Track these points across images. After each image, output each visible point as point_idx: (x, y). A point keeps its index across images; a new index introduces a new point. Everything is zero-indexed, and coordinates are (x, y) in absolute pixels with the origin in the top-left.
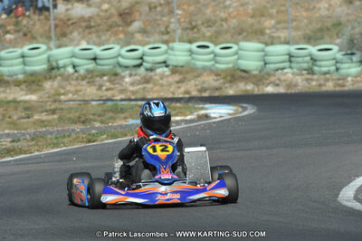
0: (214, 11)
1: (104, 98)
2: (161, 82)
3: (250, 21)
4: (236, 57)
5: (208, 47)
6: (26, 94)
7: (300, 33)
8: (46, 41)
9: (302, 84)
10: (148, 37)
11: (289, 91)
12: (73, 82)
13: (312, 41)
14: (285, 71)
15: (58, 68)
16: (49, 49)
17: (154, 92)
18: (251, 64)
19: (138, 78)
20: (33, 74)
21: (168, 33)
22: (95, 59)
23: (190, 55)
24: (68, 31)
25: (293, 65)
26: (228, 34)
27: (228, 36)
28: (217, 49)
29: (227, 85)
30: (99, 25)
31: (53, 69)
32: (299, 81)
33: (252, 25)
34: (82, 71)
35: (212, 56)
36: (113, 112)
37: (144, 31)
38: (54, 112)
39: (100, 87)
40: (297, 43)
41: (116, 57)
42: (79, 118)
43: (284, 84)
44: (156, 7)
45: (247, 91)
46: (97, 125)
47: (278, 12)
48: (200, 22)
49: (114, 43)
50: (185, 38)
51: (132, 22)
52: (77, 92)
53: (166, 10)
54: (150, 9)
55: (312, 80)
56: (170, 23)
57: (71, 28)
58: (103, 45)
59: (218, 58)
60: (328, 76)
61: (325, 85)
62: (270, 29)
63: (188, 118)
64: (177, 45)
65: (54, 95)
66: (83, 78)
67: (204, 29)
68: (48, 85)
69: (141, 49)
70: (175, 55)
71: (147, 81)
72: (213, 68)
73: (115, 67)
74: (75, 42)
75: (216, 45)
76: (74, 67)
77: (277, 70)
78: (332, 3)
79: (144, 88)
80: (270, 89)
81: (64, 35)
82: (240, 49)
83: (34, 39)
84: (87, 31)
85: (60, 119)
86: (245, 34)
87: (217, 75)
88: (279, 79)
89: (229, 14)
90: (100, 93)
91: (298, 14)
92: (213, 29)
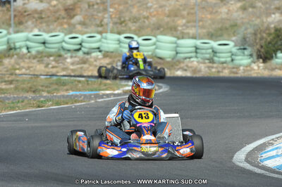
0: (138, 11)
1: (50, 74)
2: (95, 63)
3: (166, 19)
4: (154, 47)
7: (205, 31)
8: (7, 27)
9: (204, 70)
10: (86, 28)
11: (195, 76)
12: (27, 60)
13: (214, 37)
14: (192, 59)
15: (15, 49)
16: (9, 33)
17: (89, 71)
18: (166, 53)
19: (77, 59)
21: (102, 26)
22: (44, 43)
23: (119, 44)
24: (24, 21)
25: (198, 55)
26: (149, 29)
28: (140, 40)
30: (48, 17)
31: (11, 49)
32: (203, 68)
33: (168, 23)
34: (33, 52)
36: (57, 84)
37: (83, 24)
38: (11, 82)
39: (47, 66)
40: (202, 39)
41: (61, 42)
42: (31, 88)
43: (190, 69)
44: (93, 5)
46: (45, 94)
47: (188, 14)
48: (127, 18)
49: (59, 31)
50: (116, 31)
51: (74, 16)
52: (29, 68)
53: (101, 8)
54: (89, 6)
55: (213, 67)
56: (104, 18)
57: (26, 18)
58: (51, 32)
60: (225, 65)
61: (222, 72)
62: (182, 26)
63: (116, 92)
64: (110, 36)
65: (11, 69)
66: (35, 57)
67: (130, 24)
68: (6, 61)
69: (81, 37)
70: (107, 43)
71: (84, 62)
73: (59, 50)
74: (29, 29)
75: (139, 37)
76: (28, 48)
77: (186, 58)
78: (231, 8)
79: (81, 68)
80: (179, 73)
81: (20, 23)
82: (158, 41)
84: (39, 21)
85: (16, 88)
86: (162, 29)
88: (187, 66)
89: (150, 13)
90: (47, 70)
91: (203, 16)
92: (138, 24)
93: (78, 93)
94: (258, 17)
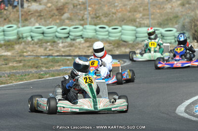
0: (109, 9)
1: (48, 55)
2: (79, 46)
3: (129, 14)
4: (120, 34)
5: (105, 28)
6: (5, 52)
7: (155, 21)
8: (17, 23)
10: (72, 22)
12: (31, 46)
13: (162, 26)
15: (23, 38)
16: (19, 28)
17: (75, 52)
18: (129, 37)
19: (66, 44)
20: (9, 41)
21: (83, 20)
22: (43, 33)
23: (95, 32)
24: (29, 18)
27: (116, 22)
28: (110, 29)
29: (115, 49)
30: (46, 15)
31: (20, 38)
33: (129, 16)
34: (36, 40)
35: (107, 33)
36: (52, 62)
37: (70, 19)
38: (20, 62)
39: (46, 49)
41: (55, 32)
42: (34, 65)
44: (77, 6)
45: (126, 52)
46: (44, 69)
47: (144, 10)
48: (101, 14)
49: (53, 25)
50: (93, 23)
51: (64, 13)
52: (33, 51)
53: (82, 7)
54: (74, 6)
56: (85, 14)
57: (30, 16)
58: (48, 25)
59: (110, 34)
62: (139, 19)
64: (88, 27)
65: (20, 53)
66: (37, 44)
67: (103, 18)
68: (17, 47)
69: (69, 29)
70: (87, 32)
71: (71, 45)
72: (108, 40)
73: (54, 38)
74: (33, 24)
75: (109, 27)
76: (32, 37)
77: (143, 41)
78: (174, 5)
79: (70, 50)
81: (26, 20)
82: (123, 29)
83: (10, 22)
84: (39, 18)
85: (24, 66)
86: (125, 21)
87: (110, 43)
89: (117, 10)
90: (46, 52)
91: (154, 11)
92: (108, 18)
93: (67, 68)
94: (193, 11)
